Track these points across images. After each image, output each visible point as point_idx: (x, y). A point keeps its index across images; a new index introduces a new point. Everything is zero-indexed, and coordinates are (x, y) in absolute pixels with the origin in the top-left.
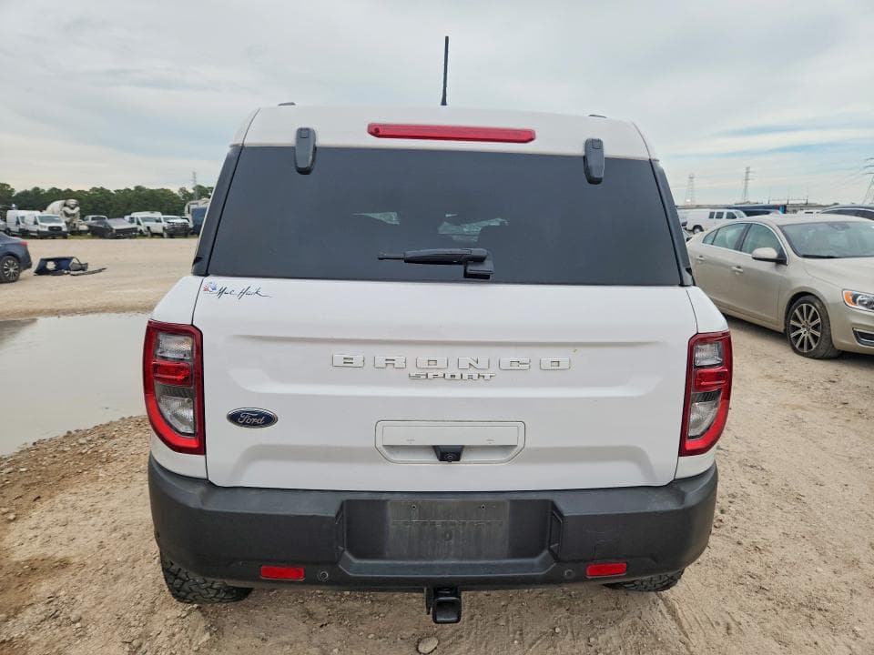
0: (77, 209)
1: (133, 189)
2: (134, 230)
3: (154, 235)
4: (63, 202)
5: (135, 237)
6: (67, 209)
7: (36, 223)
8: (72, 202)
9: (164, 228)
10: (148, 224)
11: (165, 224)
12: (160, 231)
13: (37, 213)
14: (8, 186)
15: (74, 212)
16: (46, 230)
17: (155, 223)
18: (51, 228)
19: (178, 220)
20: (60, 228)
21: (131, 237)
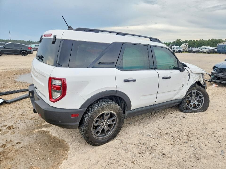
0: (188, 45)
1: (211, 39)
2: (199, 51)
3: (204, 53)
4: (185, 44)
5: (198, 53)
6: (185, 46)
7: (176, 49)
8: (187, 44)
9: (207, 51)
10: (203, 49)
11: (207, 50)
12: (206, 51)
13: (178, 46)
14: (180, 40)
15: (187, 46)
16: (178, 50)
17: (205, 49)
18: (179, 50)
19: (212, 49)
20: (181, 50)
21: (197, 53)
